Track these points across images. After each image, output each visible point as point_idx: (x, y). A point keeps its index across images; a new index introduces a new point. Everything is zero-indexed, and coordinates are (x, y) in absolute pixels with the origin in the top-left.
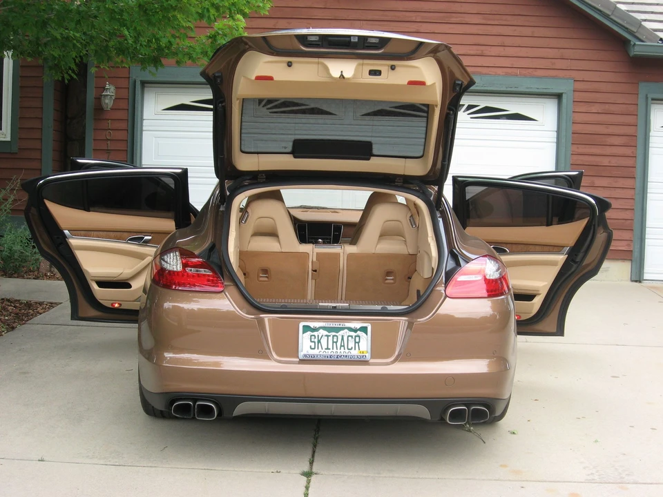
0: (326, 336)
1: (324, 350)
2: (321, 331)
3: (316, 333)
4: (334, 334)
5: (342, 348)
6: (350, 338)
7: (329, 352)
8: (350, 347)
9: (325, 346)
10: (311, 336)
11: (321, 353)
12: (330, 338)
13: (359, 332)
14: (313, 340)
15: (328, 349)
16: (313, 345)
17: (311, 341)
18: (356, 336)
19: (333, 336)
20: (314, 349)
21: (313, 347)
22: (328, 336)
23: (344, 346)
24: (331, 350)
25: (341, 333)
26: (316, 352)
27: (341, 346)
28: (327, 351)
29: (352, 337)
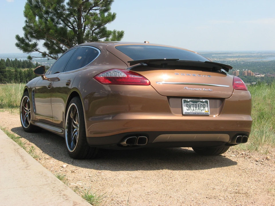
0: (192, 104)
1: (192, 111)
2: (190, 102)
3: (188, 103)
4: (195, 104)
5: (199, 110)
6: (201, 106)
7: (194, 111)
8: (202, 110)
9: (192, 109)
10: (187, 104)
11: (191, 112)
12: (194, 105)
13: (204, 103)
14: (187, 106)
15: (193, 110)
16: (188, 108)
17: (187, 107)
18: (203, 105)
19: (195, 105)
20: (188, 110)
21: (188, 109)
22: (193, 105)
23: (199, 109)
24: (195, 111)
25: (198, 103)
26: (189, 111)
27: (198, 109)
28: (193, 111)
29: (202, 105)
